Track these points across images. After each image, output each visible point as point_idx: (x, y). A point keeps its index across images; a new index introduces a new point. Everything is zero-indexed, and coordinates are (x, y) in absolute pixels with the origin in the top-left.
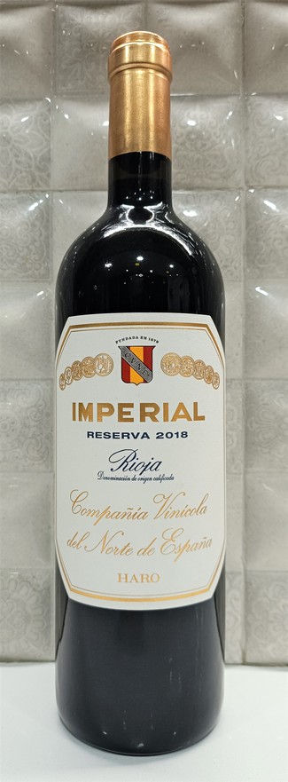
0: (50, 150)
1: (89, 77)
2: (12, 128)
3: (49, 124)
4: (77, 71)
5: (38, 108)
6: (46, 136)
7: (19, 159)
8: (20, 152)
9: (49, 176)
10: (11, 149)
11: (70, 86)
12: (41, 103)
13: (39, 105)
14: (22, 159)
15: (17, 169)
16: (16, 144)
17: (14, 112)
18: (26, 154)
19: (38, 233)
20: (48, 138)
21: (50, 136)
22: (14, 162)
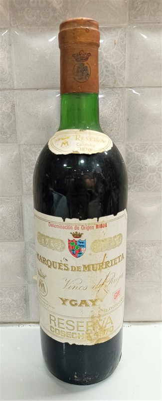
0: (125, 62)
1: (152, 12)
2: (104, 49)
3: (125, 45)
4: (144, 9)
5: (119, 34)
6: (123, 53)
7: (108, 69)
8: (109, 64)
9: (124, 78)
10: (103, 63)
11: (139, 18)
12: (120, 30)
13: (120, 31)
14: (110, 69)
15: (106, 75)
16: (107, 60)
17: (105, 37)
18: (112, 66)
19: (118, 115)
20: (124, 54)
21: (125, 52)
22: (105, 70)
